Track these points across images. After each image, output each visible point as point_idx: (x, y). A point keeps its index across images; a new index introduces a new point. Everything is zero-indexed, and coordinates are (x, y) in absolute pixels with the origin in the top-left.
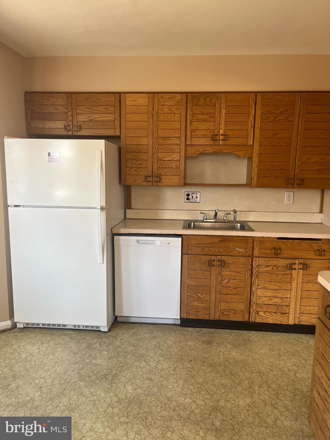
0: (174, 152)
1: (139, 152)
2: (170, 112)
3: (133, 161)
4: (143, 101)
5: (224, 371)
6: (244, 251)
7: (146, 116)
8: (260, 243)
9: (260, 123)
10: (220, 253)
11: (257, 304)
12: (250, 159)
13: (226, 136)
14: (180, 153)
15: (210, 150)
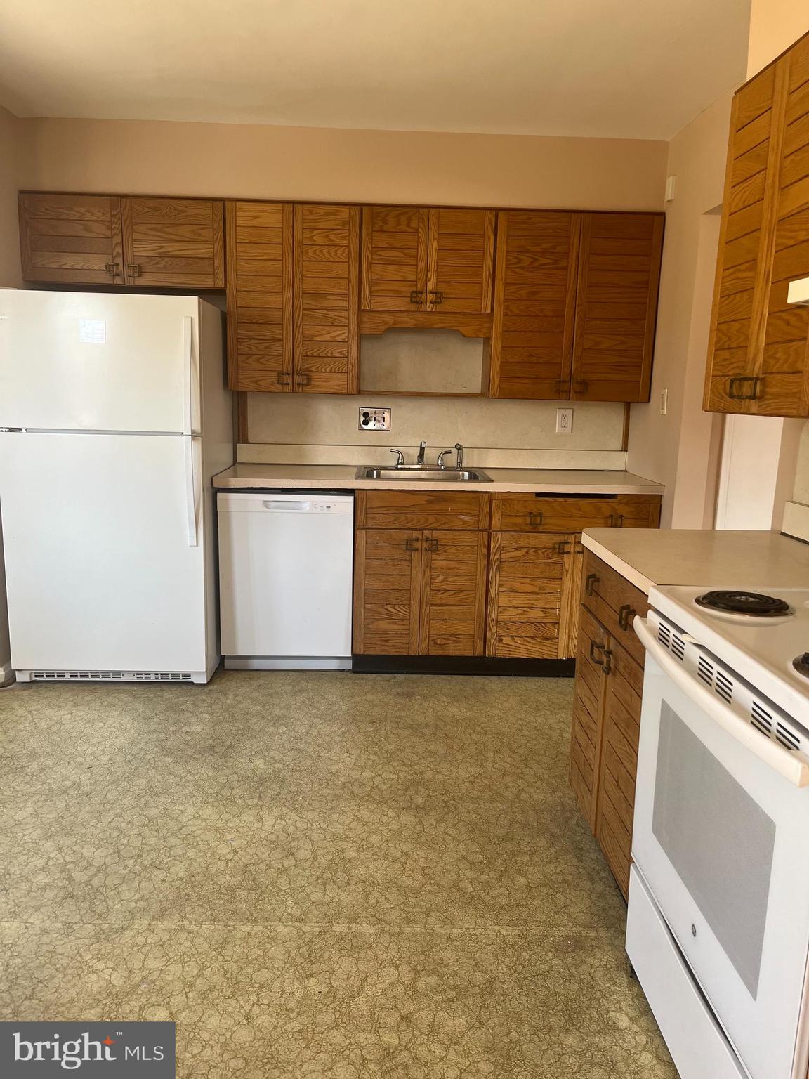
0: (336, 324)
1: (265, 323)
2: (327, 243)
3: (253, 341)
4: (272, 218)
5: (435, 735)
6: (472, 521)
7: (278, 250)
8: (503, 505)
9: (506, 271)
10: (428, 524)
11: (498, 622)
12: (487, 341)
13: (439, 295)
14: (348, 326)
15: (407, 323)
